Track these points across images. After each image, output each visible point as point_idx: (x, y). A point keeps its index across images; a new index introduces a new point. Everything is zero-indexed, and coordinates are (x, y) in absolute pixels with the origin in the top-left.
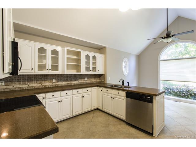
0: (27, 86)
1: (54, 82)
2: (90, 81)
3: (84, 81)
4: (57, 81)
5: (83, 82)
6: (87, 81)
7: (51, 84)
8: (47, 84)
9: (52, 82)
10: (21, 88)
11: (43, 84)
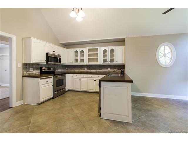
0: (74, 70)
1: (86, 70)
2: (113, 71)
3: (108, 71)
4: (88, 69)
5: (106, 71)
6: (110, 71)
7: (84, 70)
8: (82, 70)
9: (84, 69)
10: (72, 71)
11: (80, 70)
